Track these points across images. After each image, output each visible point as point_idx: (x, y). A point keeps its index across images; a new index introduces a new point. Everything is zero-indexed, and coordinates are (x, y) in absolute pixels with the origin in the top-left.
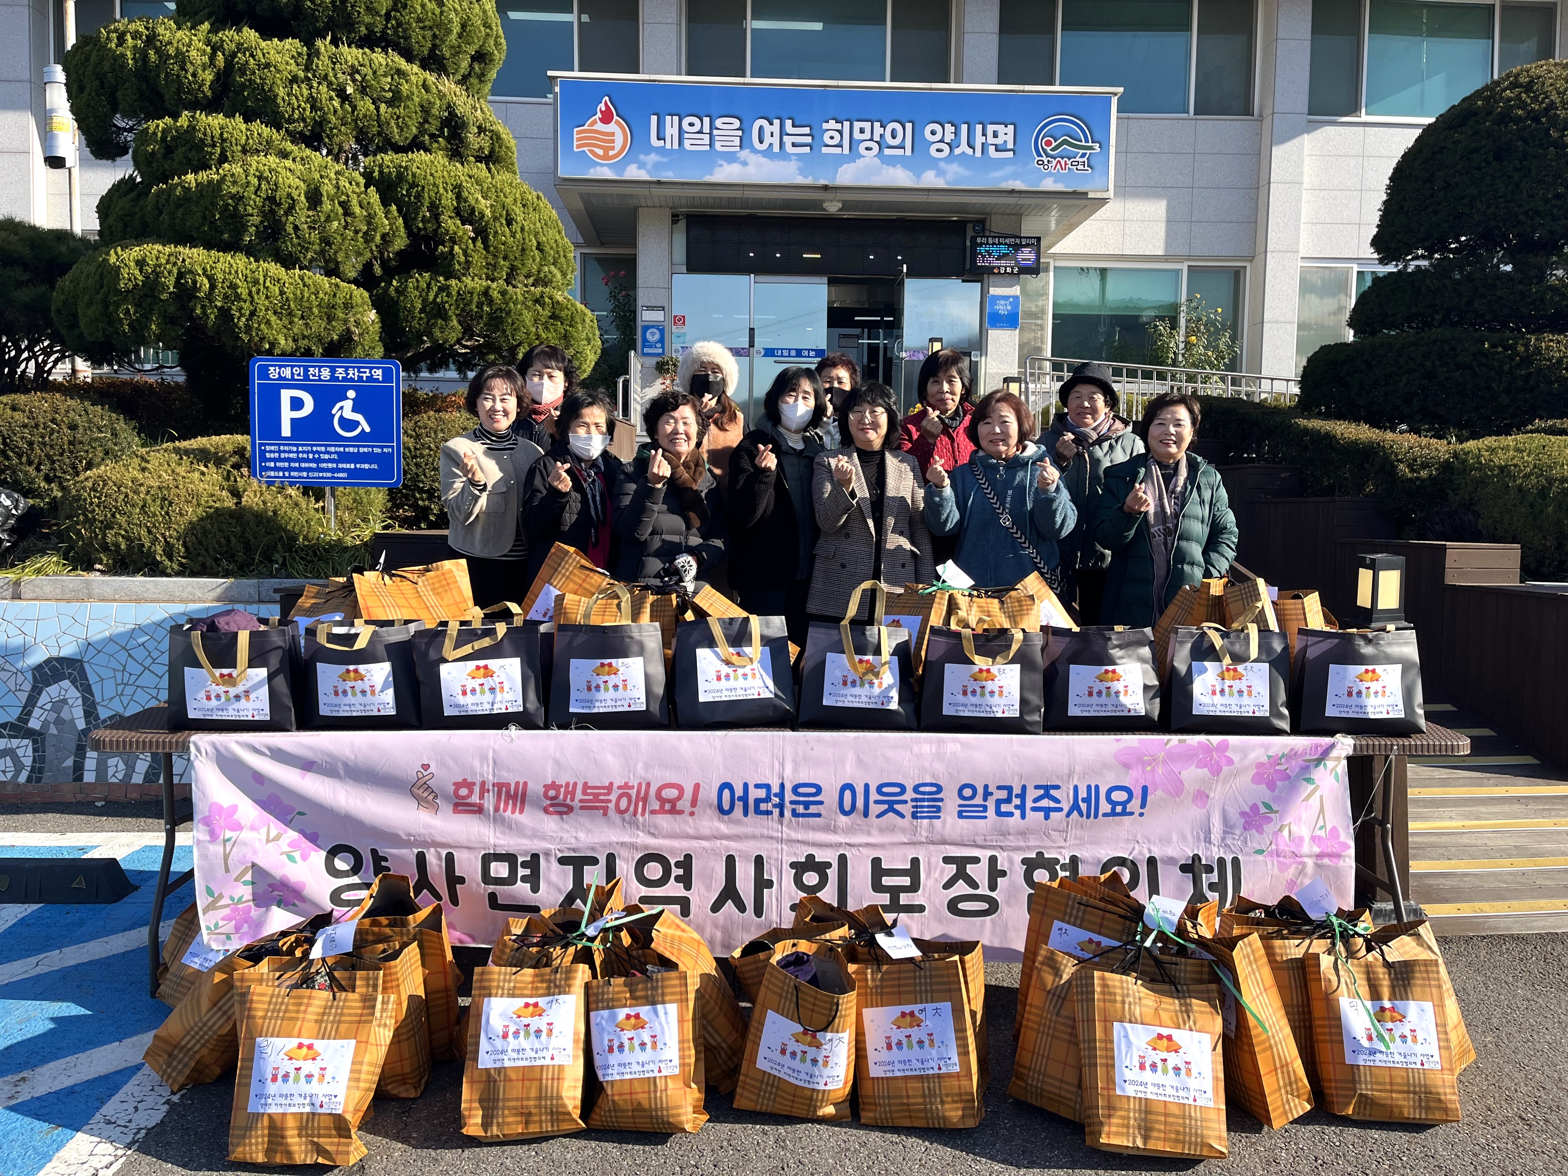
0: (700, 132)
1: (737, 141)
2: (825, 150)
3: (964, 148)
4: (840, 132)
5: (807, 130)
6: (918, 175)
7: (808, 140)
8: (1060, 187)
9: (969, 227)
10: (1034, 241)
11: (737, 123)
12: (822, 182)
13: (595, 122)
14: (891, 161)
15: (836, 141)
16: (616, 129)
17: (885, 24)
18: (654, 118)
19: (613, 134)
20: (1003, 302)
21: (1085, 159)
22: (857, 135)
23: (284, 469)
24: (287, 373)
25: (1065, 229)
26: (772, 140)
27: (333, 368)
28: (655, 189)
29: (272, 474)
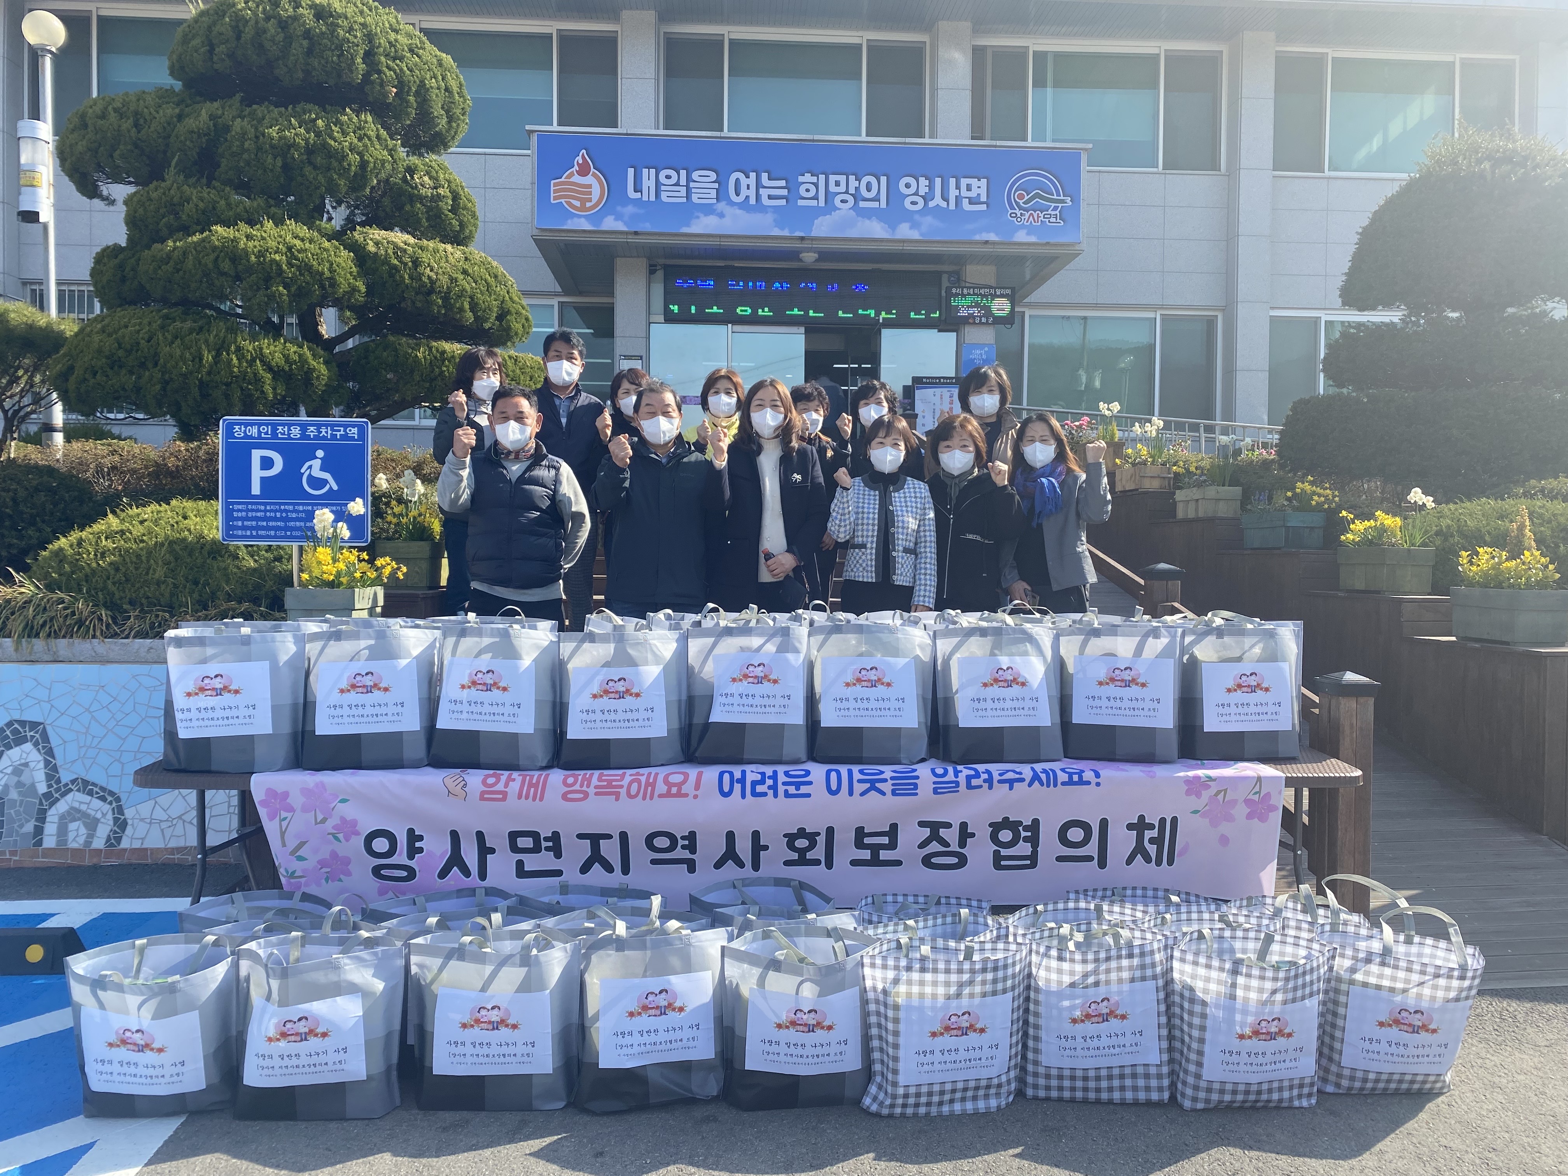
0: (677, 184)
1: (714, 194)
2: (801, 203)
3: (938, 200)
4: (816, 185)
5: (783, 183)
6: (893, 227)
7: (784, 192)
8: (1033, 239)
9: (945, 278)
10: (1008, 291)
11: (713, 176)
12: (798, 234)
13: (572, 174)
14: (867, 214)
15: (812, 194)
16: (594, 183)
17: (860, 79)
18: (631, 171)
19: (590, 186)
20: (978, 352)
21: (1057, 212)
22: (833, 188)
23: (251, 528)
24: (254, 431)
25: (1039, 279)
26: (748, 193)
27: (304, 427)
28: (631, 239)
29: (240, 533)
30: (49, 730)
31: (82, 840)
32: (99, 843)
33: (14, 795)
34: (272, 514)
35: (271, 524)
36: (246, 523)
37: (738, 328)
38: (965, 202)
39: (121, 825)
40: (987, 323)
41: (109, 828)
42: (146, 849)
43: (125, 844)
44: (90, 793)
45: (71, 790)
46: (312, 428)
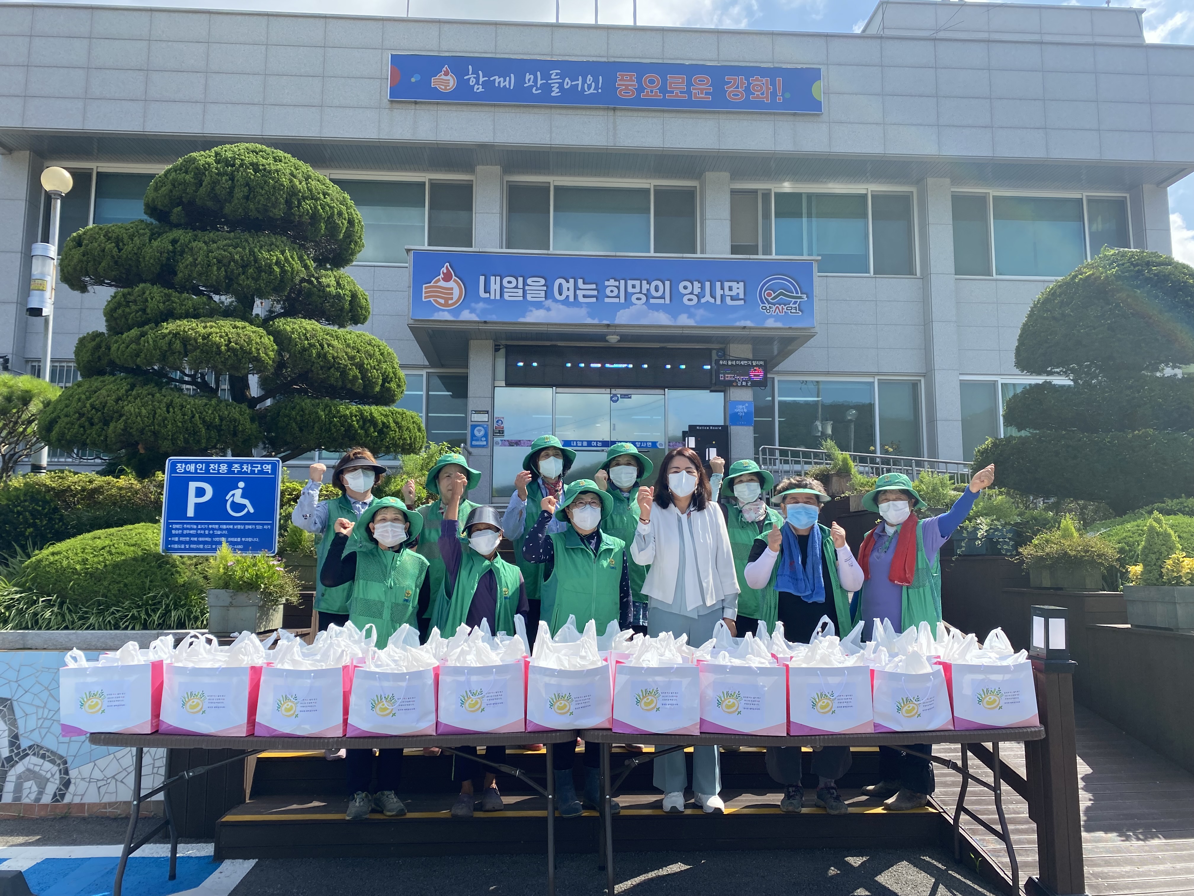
0: (516, 287)
1: (543, 294)
2: (607, 300)
3: (708, 298)
4: (618, 288)
5: (594, 286)
6: (675, 317)
7: (595, 293)
8: (779, 325)
9: (714, 352)
10: (762, 363)
11: (543, 281)
12: (605, 322)
13: (439, 280)
14: (656, 308)
15: (615, 293)
16: (455, 287)
17: (649, 213)
18: (482, 278)
19: (452, 289)
20: (741, 407)
21: (797, 305)
22: (630, 290)
23: (185, 543)
24: (192, 468)
25: (785, 354)
26: (568, 293)
27: (230, 464)
28: (482, 327)
29: (176, 546)
30: (15, 704)
31: (33, 796)
32: (47, 799)
34: (202, 532)
35: (201, 539)
36: (181, 539)
37: (560, 390)
38: (728, 299)
39: (66, 783)
40: (747, 386)
41: (56, 786)
42: (84, 804)
43: (67, 799)
44: (43, 757)
45: (27, 755)
46: (236, 466)
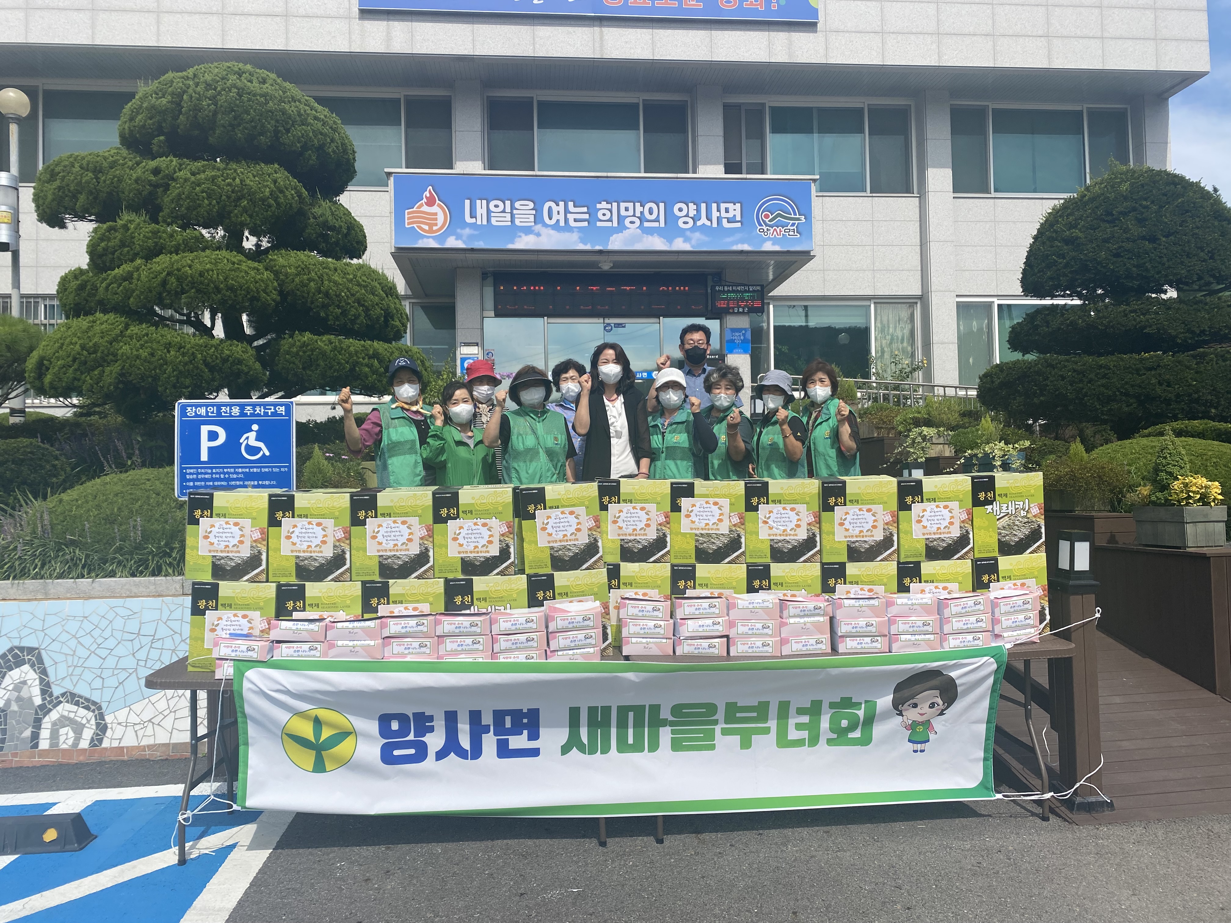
0: (504, 211)
1: (532, 218)
2: (599, 224)
3: (703, 220)
4: (610, 210)
5: (585, 209)
6: (670, 241)
7: (586, 216)
8: (777, 248)
9: (710, 278)
10: (759, 288)
11: (531, 205)
12: (598, 248)
13: (422, 205)
14: (650, 231)
15: (607, 217)
16: (439, 212)
17: (639, 129)
18: (467, 202)
19: (436, 214)
20: (737, 334)
21: (795, 228)
22: (623, 213)
23: (200, 487)
24: (203, 411)
25: (781, 277)
26: (558, 217)
27: (242, 407)
28: (470, 255)
30: (43, 653)
31: (70, 742)
32: (84, 744)
33: (14, 707)
35: (216, 483)
36: (197, 484)
37: (552, 320)
38: (725, 221)
39: (102, 728)
40: (743, 313)
41: (93, 731)
42: (123, 748)
44: (77, 704)
45: (61, 702)
46: (249, 408)
